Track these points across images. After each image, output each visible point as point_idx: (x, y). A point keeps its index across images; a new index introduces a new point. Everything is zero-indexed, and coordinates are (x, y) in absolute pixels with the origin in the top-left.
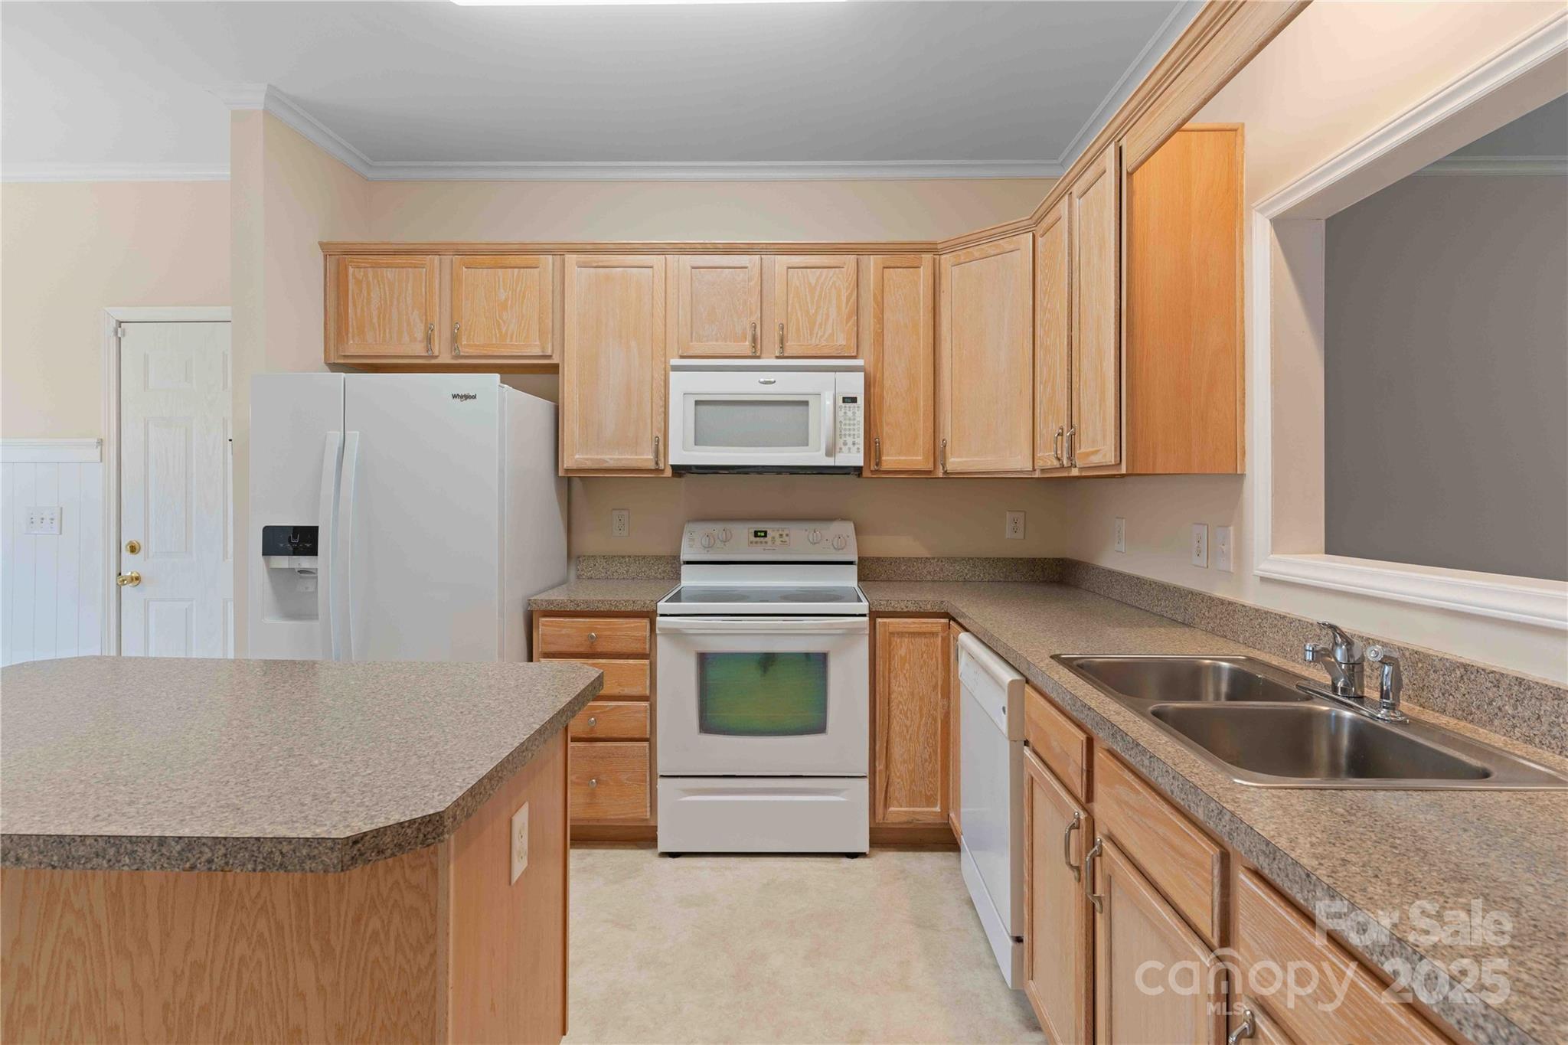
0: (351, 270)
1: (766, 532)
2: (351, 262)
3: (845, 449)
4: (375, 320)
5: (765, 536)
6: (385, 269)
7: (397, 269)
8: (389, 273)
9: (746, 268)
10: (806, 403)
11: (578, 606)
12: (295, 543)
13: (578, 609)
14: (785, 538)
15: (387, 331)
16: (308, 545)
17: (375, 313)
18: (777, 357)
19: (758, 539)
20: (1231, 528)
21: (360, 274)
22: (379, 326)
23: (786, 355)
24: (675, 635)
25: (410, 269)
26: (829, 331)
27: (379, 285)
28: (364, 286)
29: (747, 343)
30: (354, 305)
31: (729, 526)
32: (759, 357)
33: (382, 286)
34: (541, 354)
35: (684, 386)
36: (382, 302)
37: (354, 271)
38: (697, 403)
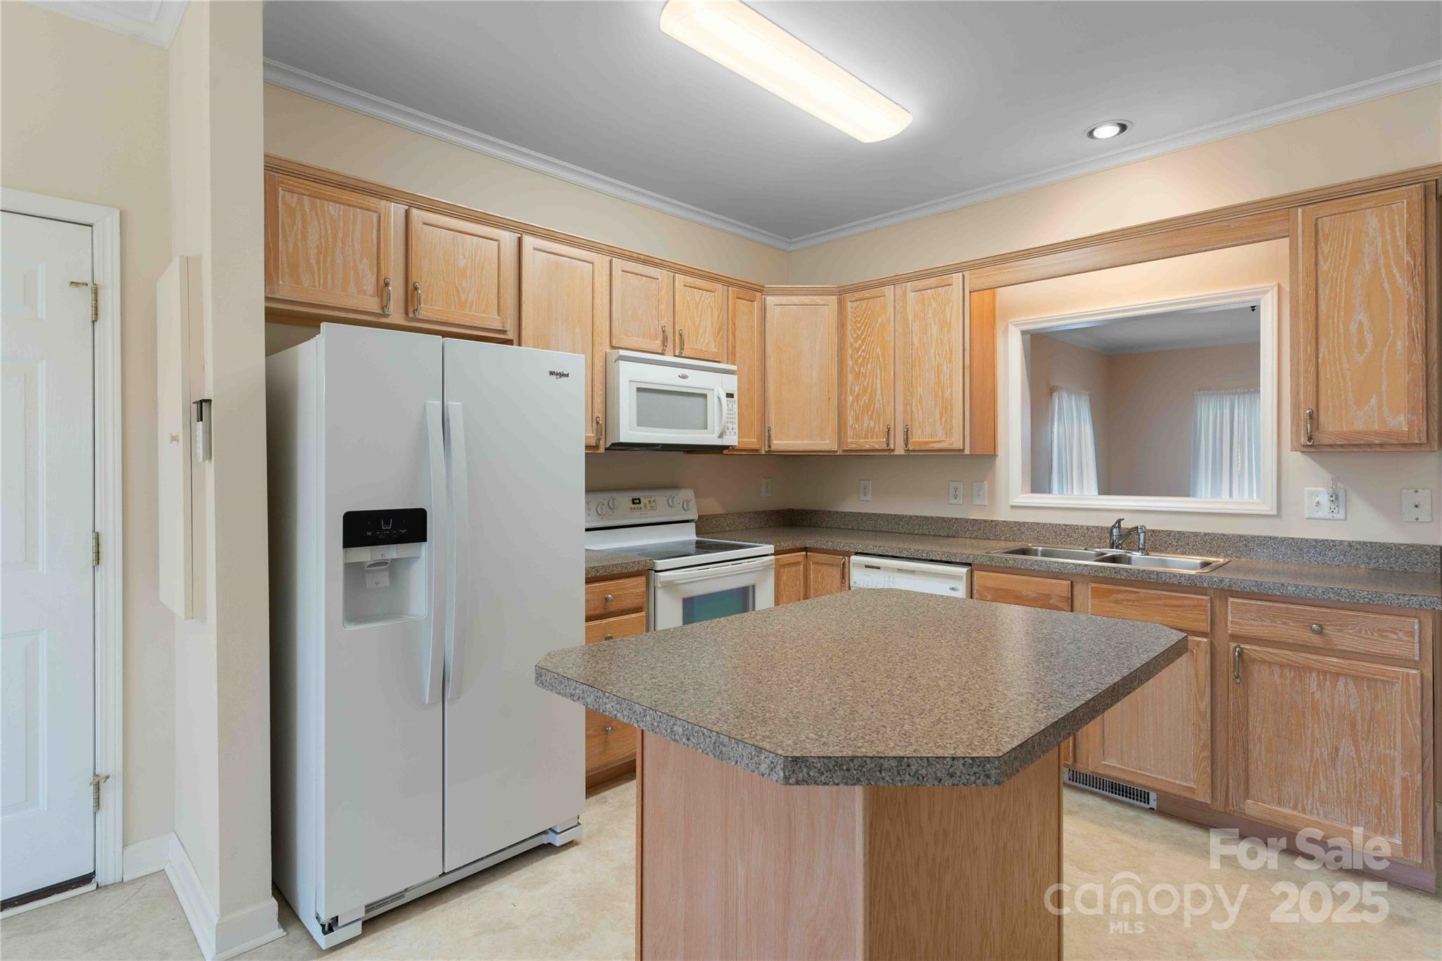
0: (281, 192)
1: (639, 499)
2: (282, 183)
3: (728, 432)
4: (313, 261)
5: (640, 503)
6: (326, 202)
7: (342, 206)
8: (333, 209)
9: (658, 279)
10: (704, 396)
11: (597, 571)
12: (387, 530)
13: (598, 574)
14: (653, 504)
15: (329, 276)
16: (403, 531)
17: (313, 252)
18: (675, 356)
19: (635, 506)
20: (986, 482)
21: (293, 200)
22: (319, 270)
23: (683, 355)
24: (670, 586)
25: (358, 210)
26: (707, 341)
27: (318, 220)
28: (299, 217)
29: (658, 342)
30: (285, 238)
31: (615, 495)
32: (662, 354)
33: (321, 222)
34: (501, 329)
35: (630, 375)
36: (323, 241)
37: (284, 194)
38: (639, 390)
